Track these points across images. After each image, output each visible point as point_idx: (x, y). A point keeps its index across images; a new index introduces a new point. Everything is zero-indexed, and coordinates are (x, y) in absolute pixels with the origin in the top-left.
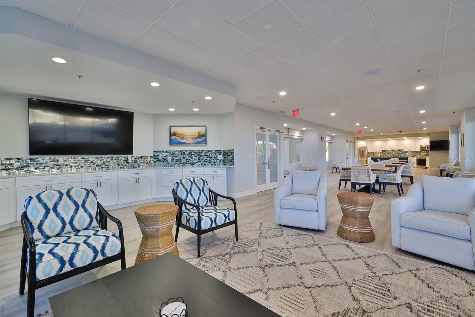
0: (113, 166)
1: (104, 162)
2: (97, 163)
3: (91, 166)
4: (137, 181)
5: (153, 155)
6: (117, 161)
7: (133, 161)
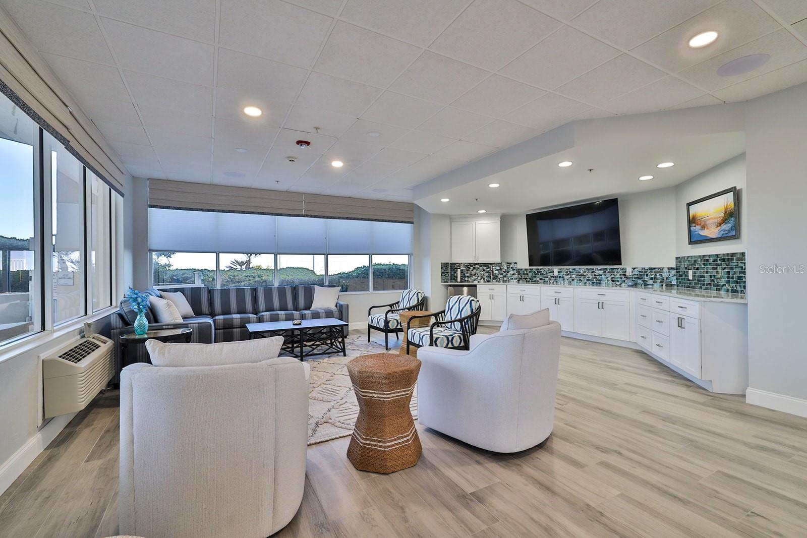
0: (606, 281)
1: (595, 275)
2: (587, 277)
3: (580, 280)
4: (601, 306)
5: (674, 266)
6: (612, 275)
7: (636, 276)
